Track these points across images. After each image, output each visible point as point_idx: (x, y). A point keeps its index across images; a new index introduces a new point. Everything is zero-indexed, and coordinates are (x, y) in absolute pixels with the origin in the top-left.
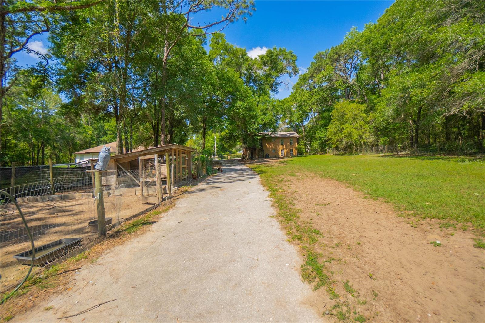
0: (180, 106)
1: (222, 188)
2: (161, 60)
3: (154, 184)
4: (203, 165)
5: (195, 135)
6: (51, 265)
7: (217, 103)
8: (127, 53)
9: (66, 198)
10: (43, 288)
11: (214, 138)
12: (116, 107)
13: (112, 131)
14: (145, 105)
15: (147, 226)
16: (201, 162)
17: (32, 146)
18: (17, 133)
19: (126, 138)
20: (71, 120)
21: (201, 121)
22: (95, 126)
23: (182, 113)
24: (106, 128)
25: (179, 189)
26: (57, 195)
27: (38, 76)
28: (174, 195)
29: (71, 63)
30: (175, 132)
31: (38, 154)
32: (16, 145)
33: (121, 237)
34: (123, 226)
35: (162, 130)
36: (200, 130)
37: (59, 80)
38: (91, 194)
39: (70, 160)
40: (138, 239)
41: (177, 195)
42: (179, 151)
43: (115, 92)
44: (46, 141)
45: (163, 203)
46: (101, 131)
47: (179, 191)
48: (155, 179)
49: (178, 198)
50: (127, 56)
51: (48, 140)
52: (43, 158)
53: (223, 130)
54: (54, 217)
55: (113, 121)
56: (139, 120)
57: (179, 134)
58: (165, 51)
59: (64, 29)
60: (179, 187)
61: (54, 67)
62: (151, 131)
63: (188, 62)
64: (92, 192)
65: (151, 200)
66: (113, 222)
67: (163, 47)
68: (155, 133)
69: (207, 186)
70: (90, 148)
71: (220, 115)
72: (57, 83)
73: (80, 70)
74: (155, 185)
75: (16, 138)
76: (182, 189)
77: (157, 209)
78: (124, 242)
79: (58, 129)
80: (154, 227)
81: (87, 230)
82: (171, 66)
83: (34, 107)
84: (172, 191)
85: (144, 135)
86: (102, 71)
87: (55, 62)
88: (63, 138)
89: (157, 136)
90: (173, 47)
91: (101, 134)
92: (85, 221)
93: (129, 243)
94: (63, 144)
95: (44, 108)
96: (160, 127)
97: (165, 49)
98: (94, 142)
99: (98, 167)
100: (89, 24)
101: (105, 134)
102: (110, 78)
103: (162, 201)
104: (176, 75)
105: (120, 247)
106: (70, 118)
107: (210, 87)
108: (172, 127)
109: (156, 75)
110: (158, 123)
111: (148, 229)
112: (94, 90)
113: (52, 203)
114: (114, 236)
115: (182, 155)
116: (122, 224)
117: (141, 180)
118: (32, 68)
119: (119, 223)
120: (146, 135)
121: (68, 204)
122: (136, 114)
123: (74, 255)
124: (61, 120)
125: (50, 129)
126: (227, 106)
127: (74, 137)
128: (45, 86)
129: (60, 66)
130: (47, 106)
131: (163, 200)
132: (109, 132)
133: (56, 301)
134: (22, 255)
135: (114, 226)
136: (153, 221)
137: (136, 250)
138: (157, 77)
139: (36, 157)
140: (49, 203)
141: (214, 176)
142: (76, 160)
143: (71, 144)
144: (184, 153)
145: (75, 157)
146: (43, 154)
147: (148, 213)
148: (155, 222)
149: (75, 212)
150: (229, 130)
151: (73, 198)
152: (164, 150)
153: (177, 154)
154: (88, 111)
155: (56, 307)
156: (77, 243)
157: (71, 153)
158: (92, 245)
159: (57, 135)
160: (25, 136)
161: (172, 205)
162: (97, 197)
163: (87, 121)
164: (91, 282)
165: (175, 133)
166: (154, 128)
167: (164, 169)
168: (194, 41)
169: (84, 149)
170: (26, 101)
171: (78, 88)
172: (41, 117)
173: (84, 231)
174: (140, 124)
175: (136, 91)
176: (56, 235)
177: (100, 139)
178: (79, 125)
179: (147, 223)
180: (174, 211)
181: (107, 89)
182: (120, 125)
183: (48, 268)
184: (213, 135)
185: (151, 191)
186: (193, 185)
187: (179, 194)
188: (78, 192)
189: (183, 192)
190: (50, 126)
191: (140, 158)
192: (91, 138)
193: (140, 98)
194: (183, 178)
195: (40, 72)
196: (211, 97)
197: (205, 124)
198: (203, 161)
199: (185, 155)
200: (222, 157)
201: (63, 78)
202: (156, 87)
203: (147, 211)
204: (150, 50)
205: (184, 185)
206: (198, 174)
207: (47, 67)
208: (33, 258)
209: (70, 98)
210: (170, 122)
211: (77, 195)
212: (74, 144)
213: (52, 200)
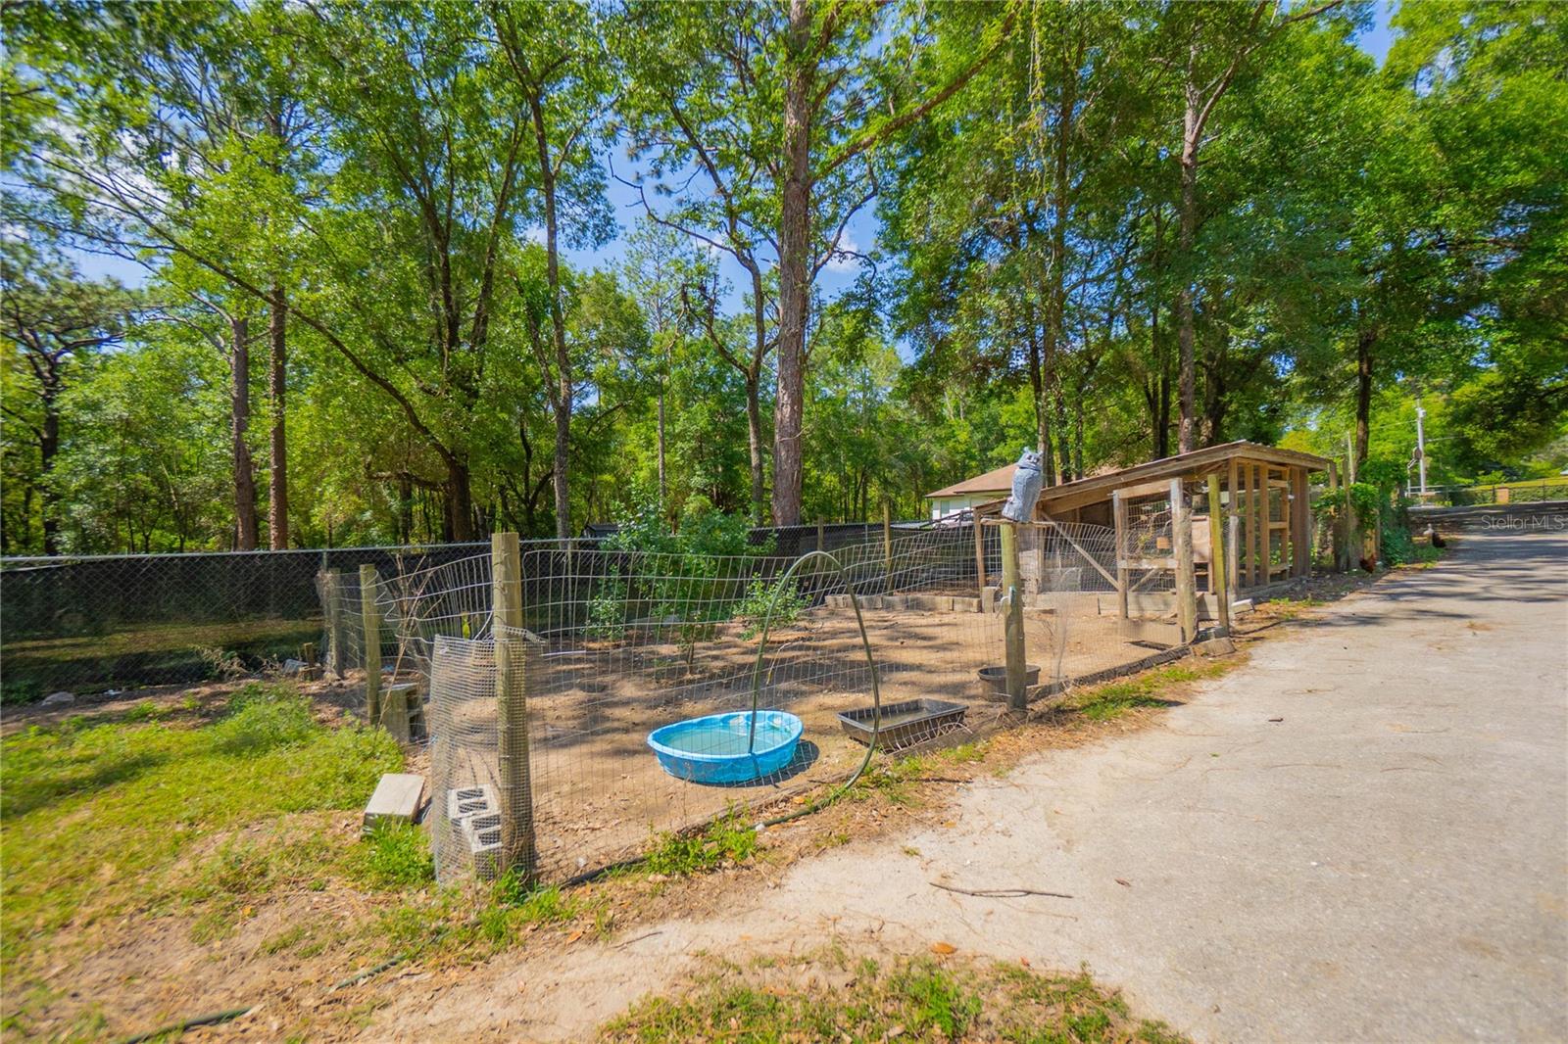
0: (1251, 309)
1: (1474, 621)
2: (1175, 160)
3: (1164, 582)
4: (1362, 526)
5: (1314, 416)
6: (906, 755)
7: (1437, 259)
8: (1062, 176)
9: (916, 606)
10: (895, 800)
11: (1411, 417)
12: (1034, 351)
13: (1020, 427)
14: (1120, 330)
15: (1150, 710)
16: (1352, 512)
17: (845, 480)
18: (820, 453)
19: (1063, 442)
20: (925, 408)
21: (1348, 353)
22: (976, 417)
23: (1260, 335)
24: (1003, 421)
25: (1257, 607)
26: (897, 598)
27: (857, 311)
28: (1239, 628)
29: (923, 256)
30: (1233, 407)
31: (856, 499)
32: (819, 482)
33: (1070, 726)
34: (1073, 696)
35: (1182, 404)
36: (1341, 387)
37: (898, 307)
38: (975, 601)
39: (918, 515)
40: (1122, 744)
41: (1252, 627)
42: (1257, 470)
43: (1029, 306)
44: (870, 467)
45: (1201, 648)
46: (990, 431)
47: (1258, 615)
48: (1171, 563)
49: (1255, 639)
50: (1063, 187)
51: (875, 463)
52: (864, 510)
53: (1467, 373)
54: (897, 647)
55: (1025, 395)
56: (1101, 380)
57: (1245, 415)
58: (1188, 125)
59: (905, 175)
60: (1257, 601)
61: (887, 278)
62: (1143, 413)
63: (1284, 135)
64: (978, 596)
65: (1154, 633)
66: (1043, 681)
67: (1181, 115)
68: (1155, 419)
69: (1390, 606)
70: (963, 479)
71: (1451, 309)
72: (893, 317)
73: (940, 270)
74: (1171, 584)
75: (819, 465)
76: (1271, 607)
77: (1177, 664)
78: (1081, 742)
79: (894, 435)
80: (1175, 717)
81: (973, 692)
82: (1210, 172)
83: (849, 389)
84: (1232, 615)
85: (1117, 428)
86: (994, 256)
87: (889, 264)
88: (904, 458)
89: (1163, 428)
90: (1217, 99)
91: (992, 438)
92: (966, 667)
93: (1095, 749)
94: (903, 474)
95: (867, 387)
96: (1174, 397)
97: (1189, 117)
98: (973, 464)
99: (1008, 511)
100: (960, 136)
101: (1002, 438)
102: (1018, 267)
103: (1196, 641)
104: (1233, 197)
105: (1070, 753)
106: (922, 401)
107: (1395, 198)
108: (1221, 391)
109: (1158, 219)
110: (1165, 382)
111: (1154, 719)
112: (978, 314)
113: (890, 616)
114: (1050, 720)
115: (1271, 482)
116: (1068, 690)
117: (1122, 564)
118: (848, 295)
119: (1062, 688)
120: (1124, 428)
121: (924, 622)
122: (1093, 364)
123: (950, 744)
124: (899, 412)
125: (878, 439)
126: (1497, 261)
127: (927, 453)
128: (870, 331)
129: (897, 274)
130: (871, 381)
131: (1201, 637)
132: (1012, 432)
133: (924, 840)
134: (853, 715)
135: (1047, 692)
136: (1169, 697)
137: (1118, 774)
138: (1162, 227)
139: (851, 507)
140: (883, 614)
141: (1421, 570)
142: (930, 515)
143: (920, 472)
144: (1280, 478)
145: (930, 505)
146: (865, 500)
147: (1149, 673)
148: (1177, 704)
149: (938, 642)
150: (1506, 366)
151: (932, 609)
152: (1200, 468)
153: (1249, 479)
154: (962, 377)
155: (927, 855)
156: (957, 716)
157: (920, 497)
158: (993, 731)
159: (891, 451)
160: (835, 458)
161: (1235, 658)
162: (1007, 597)
163: (957, 408)
164: (1000, 826)
165: (1229, 414)
166: (1152, 403)
167: (1203, 534)
168: (1308, 42)
169: (950, 484)
170: (835, 377)
171: (936, 318)
172: (861, 409)
173: (967, 693)
174: (1107, 393)
175: (1092, 290)
176: (904, 688)
177: (989, 454)
178: (937, 420)
179: (1151, 700)
180: (1247, 679)
181: (1011, 302)
182: (1049, 403)
183: (899, 758)
184: (1410, 403)
185: (1151, 605)
186: (1318, 599)
187: (1258, 626)
188: (941, 595)
189: (1278, 622)
190: (878, 429)
191: (1119, 495)
192: (966, 452)
193: (1105, 310)
194: (1271, 570)
195: (861, 300)
196: (1398, 243)
197: (1370, 361)
198: (1364, 509)
199: (1284, 484)
200: (1457, 497)
201: (905, 300)
202: (1158, 261)
203: (1143, 664)
204: (1135, 142)
205: (1281, 595)
206: (1337, 558)
207: (873, 284)
208: (876, 726)
209: (921, 348)
210: (1210, 375)
211: (942, 601)
212: (928, 472)
213: (889, 607)
